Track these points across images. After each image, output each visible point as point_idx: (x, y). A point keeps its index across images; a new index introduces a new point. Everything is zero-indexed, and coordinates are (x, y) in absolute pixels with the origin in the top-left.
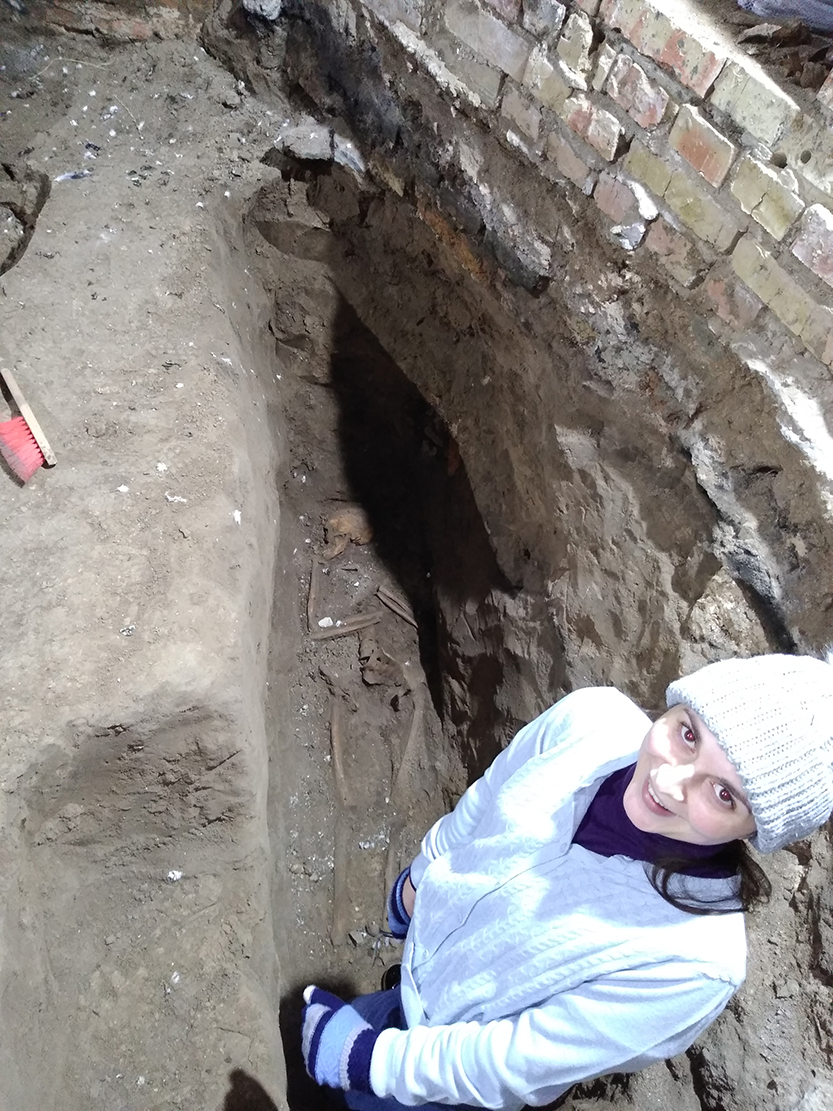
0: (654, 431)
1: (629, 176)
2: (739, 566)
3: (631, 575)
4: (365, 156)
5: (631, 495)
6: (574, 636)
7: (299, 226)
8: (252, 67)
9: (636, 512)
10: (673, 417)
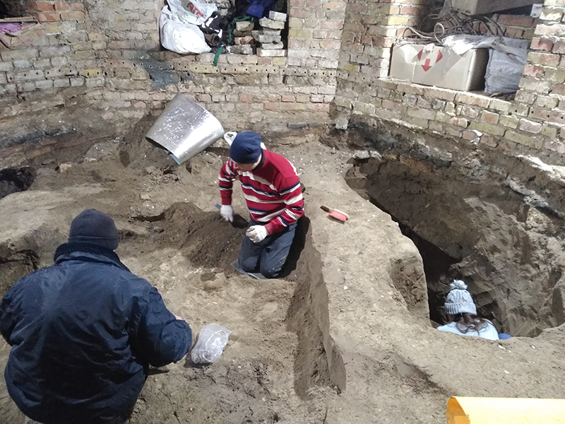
0: (496, 186)
1: (472, 129)
2: (534, 204)
3: (503, 226)
4: (381, 154)
5: (495, 206)
6: (490, 255)
7: (358, 179)
8: (337, 143)
9: (498, 209)
10: (501, 180)
